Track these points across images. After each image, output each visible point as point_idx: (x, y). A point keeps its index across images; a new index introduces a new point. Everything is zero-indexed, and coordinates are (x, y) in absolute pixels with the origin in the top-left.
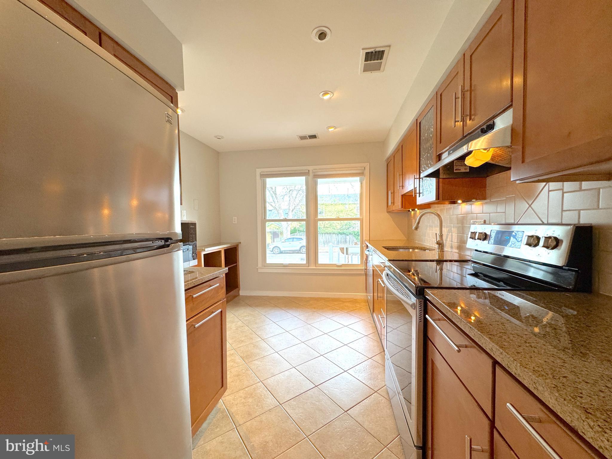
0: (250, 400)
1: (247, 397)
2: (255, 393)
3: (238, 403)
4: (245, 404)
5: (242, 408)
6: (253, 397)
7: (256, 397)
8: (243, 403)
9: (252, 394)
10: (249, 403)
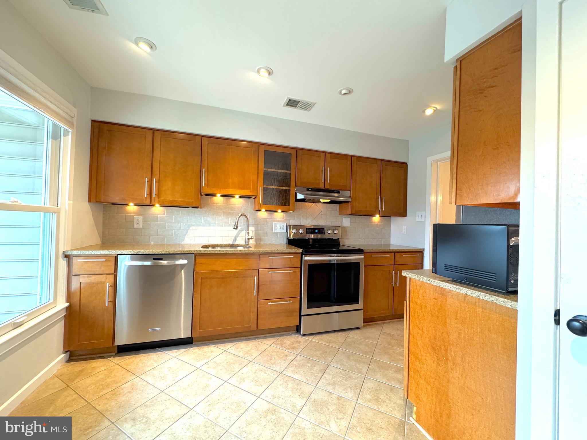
0: (382, 397)
1: (382, 401)
2: (373, 398)
3: (393, 403)
4: (388, 398)
5: (393, 397)
6: (377, 397)
7: (376, 394)
8: (389, 400)
9: (376, 400)
10: (385, 396)
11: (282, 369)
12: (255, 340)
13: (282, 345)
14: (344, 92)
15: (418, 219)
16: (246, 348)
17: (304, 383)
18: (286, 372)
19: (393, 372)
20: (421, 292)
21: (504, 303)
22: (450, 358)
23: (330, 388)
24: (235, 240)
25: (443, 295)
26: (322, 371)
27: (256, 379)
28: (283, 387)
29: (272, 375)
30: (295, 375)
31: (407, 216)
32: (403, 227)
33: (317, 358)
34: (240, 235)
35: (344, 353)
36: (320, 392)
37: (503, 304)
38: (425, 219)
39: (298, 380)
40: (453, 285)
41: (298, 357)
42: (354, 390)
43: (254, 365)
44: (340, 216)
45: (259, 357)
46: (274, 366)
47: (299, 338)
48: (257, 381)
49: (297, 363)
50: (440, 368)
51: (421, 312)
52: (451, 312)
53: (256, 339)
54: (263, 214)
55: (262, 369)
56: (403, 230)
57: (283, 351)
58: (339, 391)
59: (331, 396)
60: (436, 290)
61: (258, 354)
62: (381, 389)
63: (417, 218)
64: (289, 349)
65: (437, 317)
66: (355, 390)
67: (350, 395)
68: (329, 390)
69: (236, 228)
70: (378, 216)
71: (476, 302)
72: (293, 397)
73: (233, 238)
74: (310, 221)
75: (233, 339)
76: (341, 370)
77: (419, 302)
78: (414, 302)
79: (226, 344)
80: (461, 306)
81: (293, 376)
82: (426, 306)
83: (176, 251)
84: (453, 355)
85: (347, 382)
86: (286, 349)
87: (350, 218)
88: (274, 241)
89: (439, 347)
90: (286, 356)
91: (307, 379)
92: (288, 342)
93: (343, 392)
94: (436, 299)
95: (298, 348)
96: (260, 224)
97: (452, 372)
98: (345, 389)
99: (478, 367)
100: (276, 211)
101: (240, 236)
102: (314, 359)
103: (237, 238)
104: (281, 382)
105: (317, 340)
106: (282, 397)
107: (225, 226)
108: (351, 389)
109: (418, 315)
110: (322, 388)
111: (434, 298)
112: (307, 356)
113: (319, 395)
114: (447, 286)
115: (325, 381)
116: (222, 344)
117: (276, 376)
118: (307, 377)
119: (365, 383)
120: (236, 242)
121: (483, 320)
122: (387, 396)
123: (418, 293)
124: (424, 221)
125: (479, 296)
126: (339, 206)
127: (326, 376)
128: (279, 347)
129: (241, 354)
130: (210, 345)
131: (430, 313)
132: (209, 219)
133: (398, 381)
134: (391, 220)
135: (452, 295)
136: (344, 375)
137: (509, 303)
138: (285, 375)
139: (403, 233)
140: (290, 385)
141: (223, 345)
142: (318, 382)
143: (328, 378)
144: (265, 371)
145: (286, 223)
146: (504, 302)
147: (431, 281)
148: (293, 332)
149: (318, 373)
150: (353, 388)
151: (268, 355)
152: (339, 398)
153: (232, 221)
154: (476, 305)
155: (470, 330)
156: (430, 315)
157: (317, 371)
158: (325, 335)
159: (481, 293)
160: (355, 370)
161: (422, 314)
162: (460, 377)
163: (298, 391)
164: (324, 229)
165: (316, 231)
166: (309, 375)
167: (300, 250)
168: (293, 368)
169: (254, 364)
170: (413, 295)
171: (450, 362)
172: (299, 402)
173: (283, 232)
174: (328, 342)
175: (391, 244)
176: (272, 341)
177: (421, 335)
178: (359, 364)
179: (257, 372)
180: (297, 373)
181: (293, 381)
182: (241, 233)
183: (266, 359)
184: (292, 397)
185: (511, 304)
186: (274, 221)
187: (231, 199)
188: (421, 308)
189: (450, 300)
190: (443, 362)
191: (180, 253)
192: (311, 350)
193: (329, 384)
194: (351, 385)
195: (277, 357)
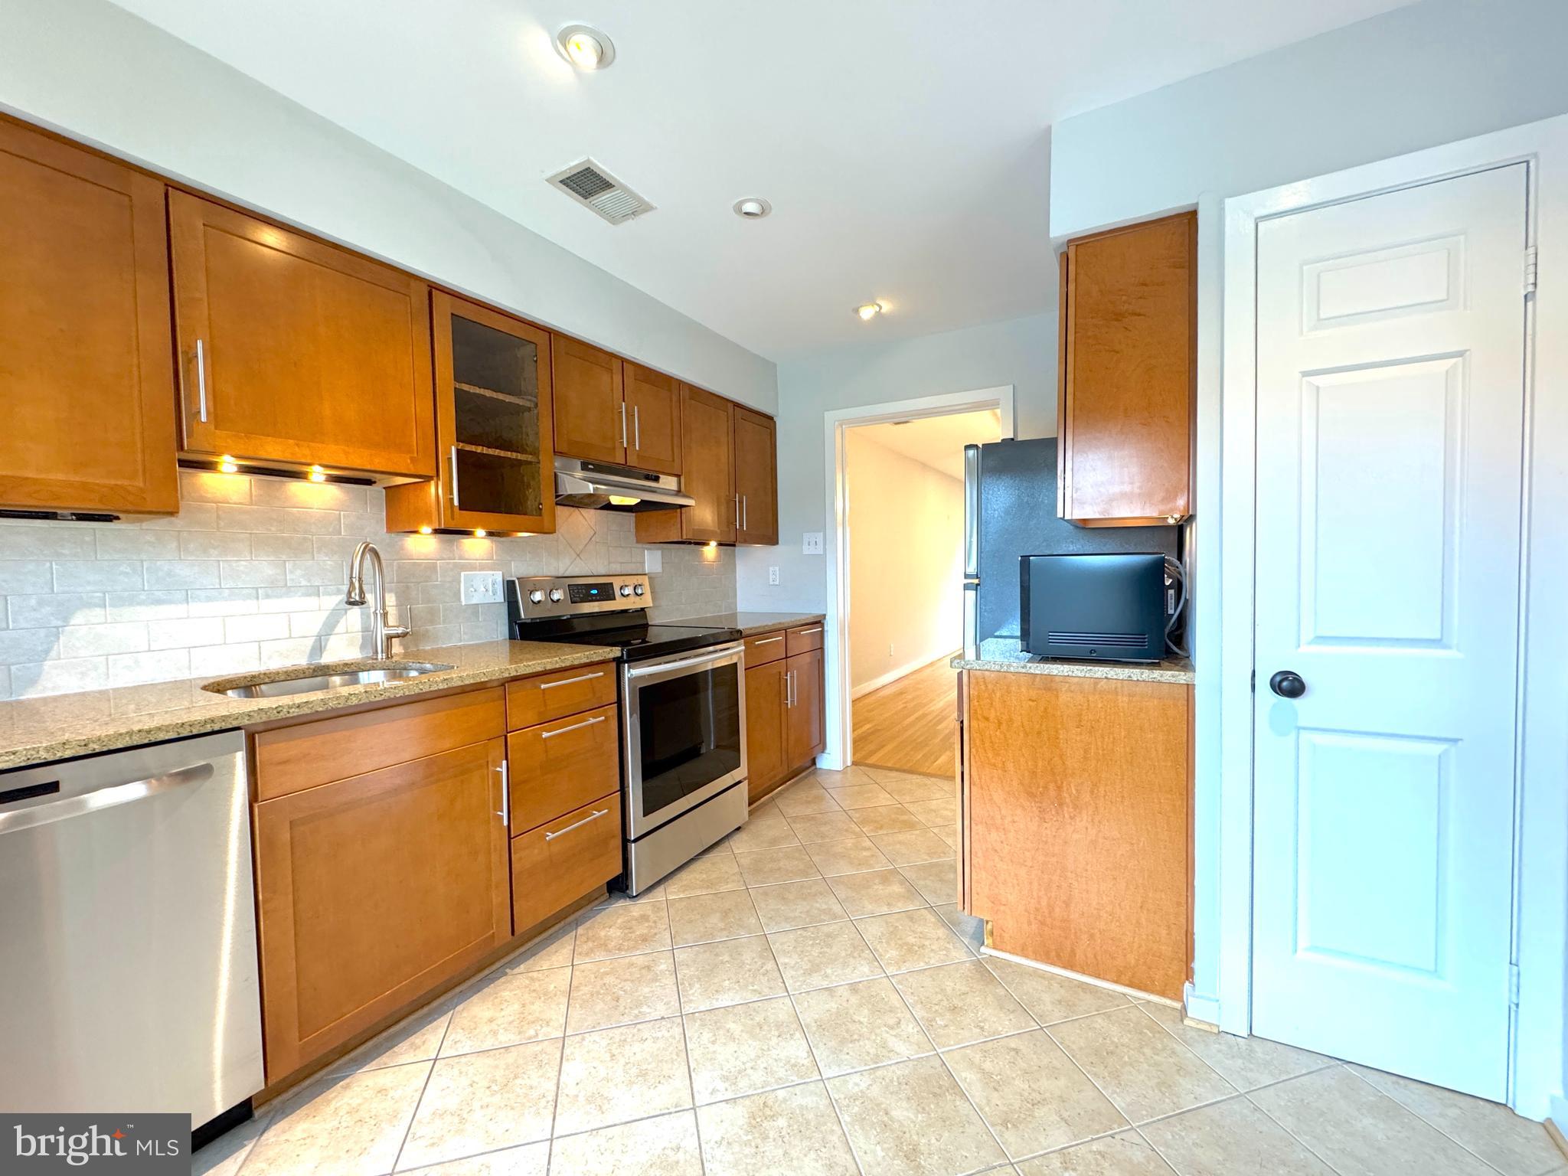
0: (911, 940)
1: (918, 948)
2: (901, 951)
3: (936, 940)
4: (921, 935)
5: (925, 930)
6: (906, 945)
7: (899, 942)
8: (926, 938)
9: (909, 951)
10: (913, 935)
11: (673, 1003)
12: (506, 974)
13: (604, 946)
14: (750, 207)
15: (807, 550)
16: (503, 1013)
17: (759, 1004)
18: (693, 1005)
19: (881, 887)
20: (998, 694)
21: (1174, 679)
22: (1068, 800)
23: (817, 980)
24: (319, 648)
25: (1048, 689)
26: (765, 954)
27: (634, 1071)
28: (725, 1044)
29: (667, 1035)
30: (720, 997)
31: (780, 542)
32: (771, 569)
33: (725, 933)
34: (340, 628)
35: (766, 894)
36: (809, 1000)
37: (1172, 680)
38: (825, 549)
39: (740, 1006)
40: (1077, 667)
41: (681, 956)
42: (860, 956)
43: (584, 1043)
44: (640, 545)
45: (576, 1013)
46: (645, 1009)
47: (632, 908)
48: (643, 1074)
49: (692, 969)
50: (1046, 825)
51: (1001, 732)
52: (1068, 716)
53: (508, 970)
54: (423, 544)
55: (623, 1038)
56: (771, 577)
57: (627, 960)
58: (839, 976)
59: (836, 994)
60: (1033, 684)
61: (564, 1008)
62: (897, 927)
63: (805, 547)
64: (635, 948)
65: (1039, 733)
66: (863, 955)
67: (862, 971)
68: (822, 985)
69: (357, 598)
70: (713, 544)
71: (1116, 688)
72: (771, 1048)
73: (310, 643)
74: (567, 561)
75: (426, 1010)
76: (799, 933)
77: (992, 715)
78: (980, 717)
79: (417, 1039)
80: (1088, 701)
81: (716, 1005)
82: (1011, 720)
83: (149, 732)
84: (1074, 792)
85: (834, 949)
86: (626, 951)
87: (659, 552)
88: (466, 637)
89: (1043, 787)
90: (648, 968)
91: (755, 991)
92: (615, 933)
93: (848, 971)
94: (1033, 701)
95: (656, 934)
96: (414, 580)
97: (1073, 823)
98: (845, 965)
99: (1123, 797)
100: (467, 533)
101: (337, 630)
102: (721, 938)
103: (328, 640)
104: (707, 1036)
105: (679, 891)
106: (749, 1065)
107: (267, 596)
108: (854, 958)
109: (992, 742)
110: (804, 989)
111: (1030, 700)
112: (697, 942)
113: (815, 1009)
114: (1065, 671)
115: (794, 973)
116: (396, 1049)
117: (678, 1030)
118: (751, 988)
119: (864, 933)
120: (324, 655)
121: (1131, 714)
122: (916, 933)
123: (991, 699)
124: (822, 553)
125: (1130, 677)
126: (634, 519)
127: (786, 961)
128: (600, 956)
129: (505, 1038)
130: (348, 1076)
131: (1022, 729)
132: (185, 570)
133: (904, 897)
134: (736, 554)
135: (1070, 686)
136: (814, 939)
137: (1181, 677)
138: (697, 1014)
139: (771, 583)
140: (735, 1027)
141: (403, 1046)
142: (784, 982)
143: (793, 962)
144: (634, 1035)
145: (501, 572)
146: (1173, 676)
147: (1030, 668)
148: (602, 899)
149: (764, 964)
150: (856, 954)
151: (598, 993)
152: (854, 988)
153: (299, 572)
154: (1117, 694)
155: (1106, 740)
156: (1022, 735)
157: (756, 960)
158: (683, 872)
159: (1135, 670)
160: (822, 917)
161: (1002, 737)
162: (1089, 826)
163: (765, 1028)
164: (612, 584)
165: (594, 592)
166: (751, 980)
167: (616, 652)
168: (697, 986)
169: (583, 1039)
170: (977, 704)
171: (1068, 807)
172: (795, 1049)
173: (493, 601)
174: (708, 887)
175: (738, 611)
176: (565, 951)
177: (1000, 778)
178: (817, 902)
179: (616, 1052)
180: (717, 991)
181: (731, 1015)
182: (343, 621)
183: (600, 1006)
184: (769, 1049)
185: (1185, 678)
186: (464, 568)
187: (287, 484)
188: (999, 726)
189: (1064, 698)
190: (1053, 813)
191: (176, 736)
192: (690, 922)
193: (809, 973)
194: (846, 950)
195: (628, 986)
